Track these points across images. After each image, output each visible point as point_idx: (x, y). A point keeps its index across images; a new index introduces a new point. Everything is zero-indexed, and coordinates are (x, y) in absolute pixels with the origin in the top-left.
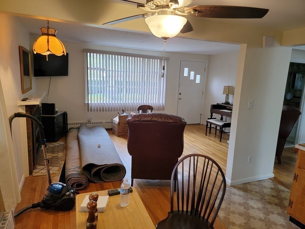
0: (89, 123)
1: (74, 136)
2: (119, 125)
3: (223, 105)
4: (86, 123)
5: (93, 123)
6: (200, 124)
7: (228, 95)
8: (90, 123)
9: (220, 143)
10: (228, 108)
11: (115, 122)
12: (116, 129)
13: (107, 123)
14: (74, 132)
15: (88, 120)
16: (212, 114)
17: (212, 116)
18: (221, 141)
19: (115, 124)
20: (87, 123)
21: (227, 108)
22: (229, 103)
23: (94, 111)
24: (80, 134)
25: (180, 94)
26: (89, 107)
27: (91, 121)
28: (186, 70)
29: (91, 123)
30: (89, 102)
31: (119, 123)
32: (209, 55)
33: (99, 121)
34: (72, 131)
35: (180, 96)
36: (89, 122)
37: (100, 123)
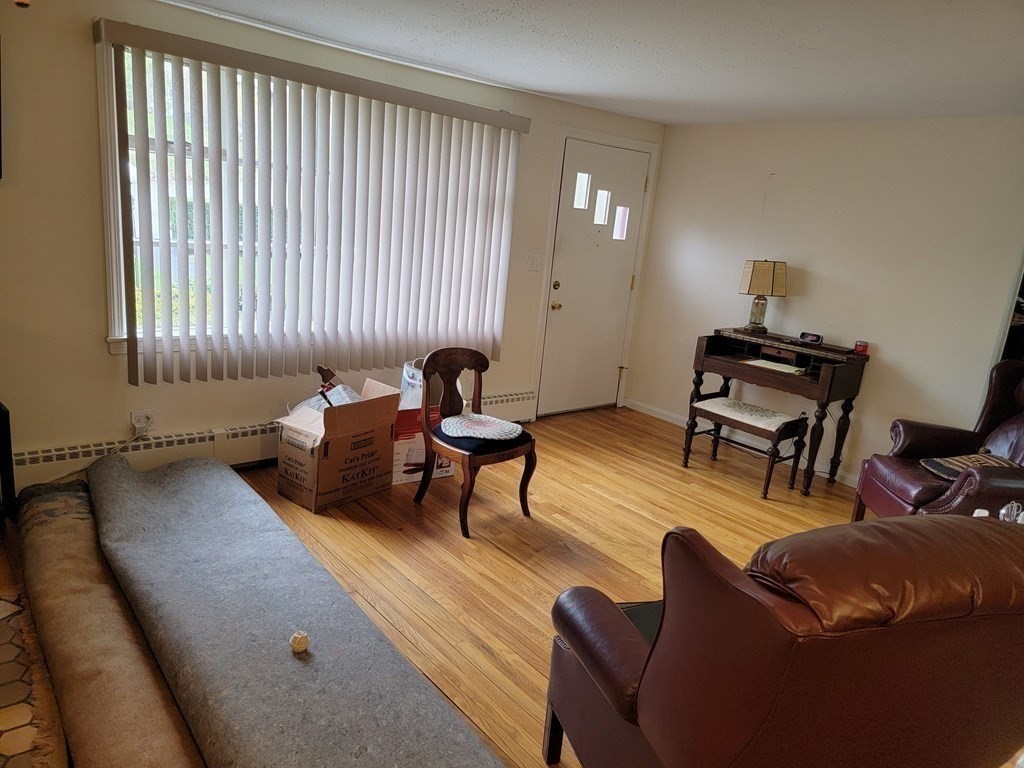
0: (136, 448)
1: (73, 557)
2: (326, 454)
3: (740, 337)
4: (118, 446)
5: (159, 445)
6: (615, 405)
7: (765, 300)
8: (141, 443)
9: (763, 502)
10: (773, 352)
11: (295, 436)
12: (308, 472)
13: (235, 436)
14: (69, 520)
15: (134, 428)
16: (699, 374)
17: (698, 382)
18: (765, 497)
19: (300, 447)
20: (124, 449)
21: (765, 351)
22: (764, 331)
23: (168, 379)
24: (115, 535)
25: (556, 286)
26: (140, 359)
27: (151, 435)
28: (583, 180)
29: (147, 447)
30: (140, 334)
31: (325, 443)
32: (665, 126)
33: (195, 430)
34: (51, 513)
35: (557, 296)
36: (136, 440)
37: (202, 439)
